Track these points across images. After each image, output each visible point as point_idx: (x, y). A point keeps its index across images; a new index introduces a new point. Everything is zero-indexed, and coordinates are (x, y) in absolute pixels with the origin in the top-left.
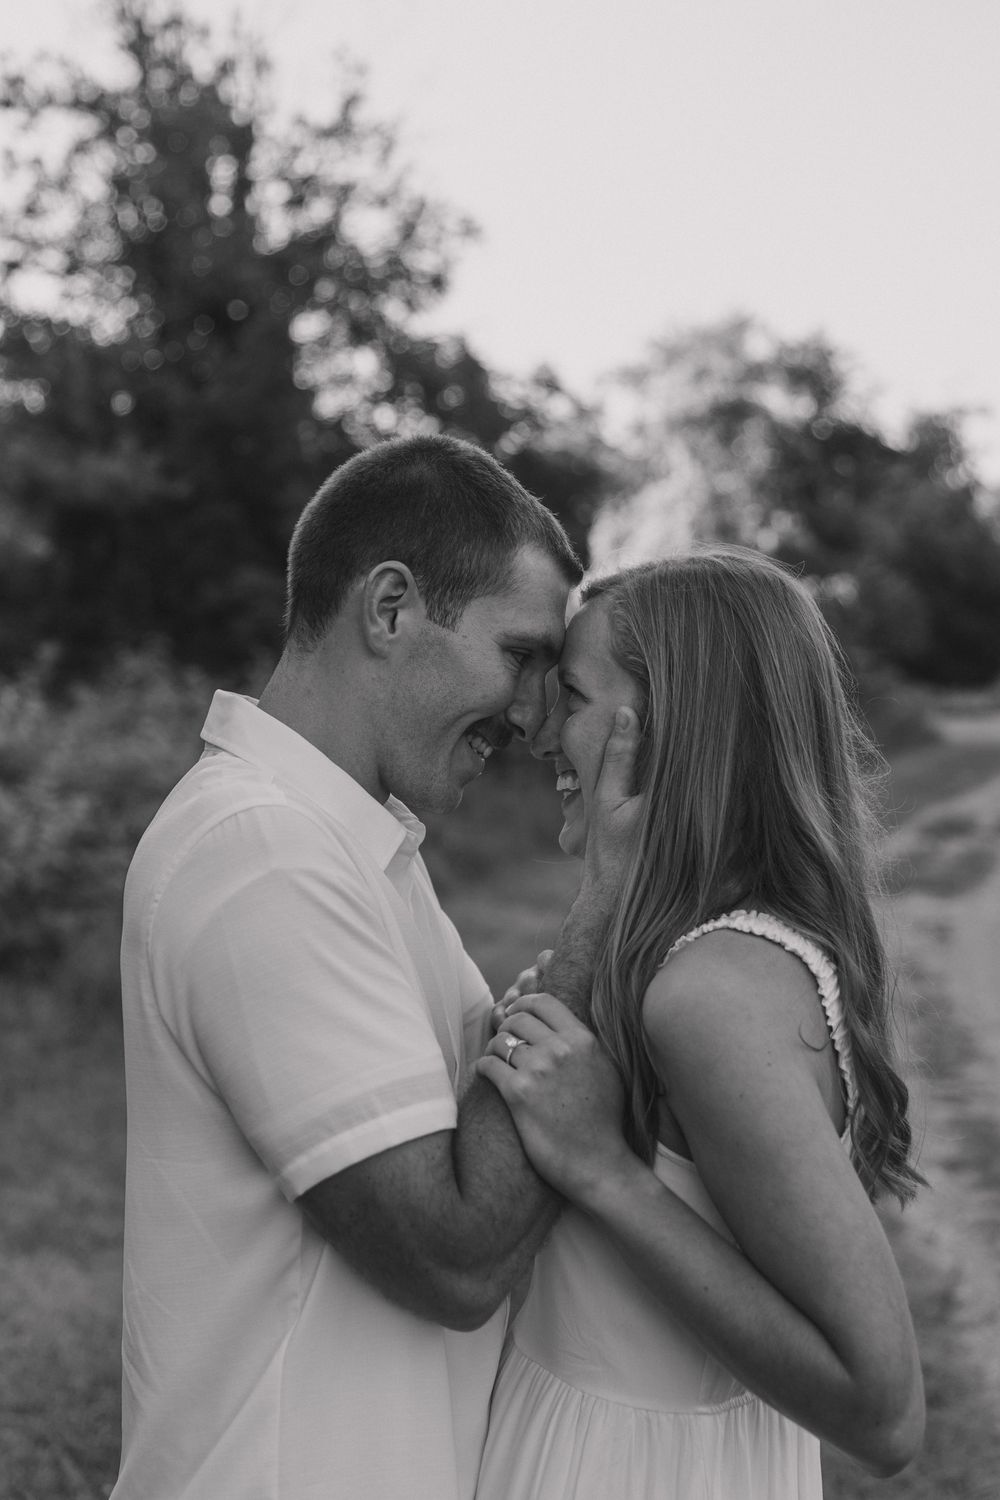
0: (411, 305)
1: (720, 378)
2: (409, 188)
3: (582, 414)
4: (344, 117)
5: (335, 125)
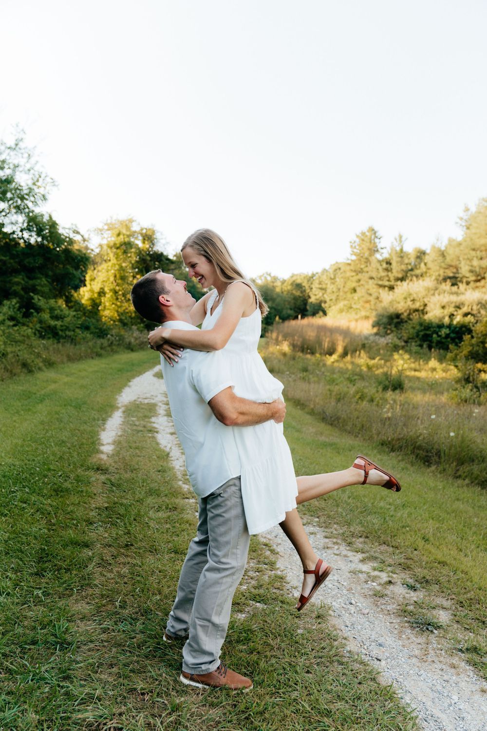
0: (35, 203)
1: (124, 235)
2: (36, 168)
3: (84, 240)
4: (17, 145)
5: (13, 146)
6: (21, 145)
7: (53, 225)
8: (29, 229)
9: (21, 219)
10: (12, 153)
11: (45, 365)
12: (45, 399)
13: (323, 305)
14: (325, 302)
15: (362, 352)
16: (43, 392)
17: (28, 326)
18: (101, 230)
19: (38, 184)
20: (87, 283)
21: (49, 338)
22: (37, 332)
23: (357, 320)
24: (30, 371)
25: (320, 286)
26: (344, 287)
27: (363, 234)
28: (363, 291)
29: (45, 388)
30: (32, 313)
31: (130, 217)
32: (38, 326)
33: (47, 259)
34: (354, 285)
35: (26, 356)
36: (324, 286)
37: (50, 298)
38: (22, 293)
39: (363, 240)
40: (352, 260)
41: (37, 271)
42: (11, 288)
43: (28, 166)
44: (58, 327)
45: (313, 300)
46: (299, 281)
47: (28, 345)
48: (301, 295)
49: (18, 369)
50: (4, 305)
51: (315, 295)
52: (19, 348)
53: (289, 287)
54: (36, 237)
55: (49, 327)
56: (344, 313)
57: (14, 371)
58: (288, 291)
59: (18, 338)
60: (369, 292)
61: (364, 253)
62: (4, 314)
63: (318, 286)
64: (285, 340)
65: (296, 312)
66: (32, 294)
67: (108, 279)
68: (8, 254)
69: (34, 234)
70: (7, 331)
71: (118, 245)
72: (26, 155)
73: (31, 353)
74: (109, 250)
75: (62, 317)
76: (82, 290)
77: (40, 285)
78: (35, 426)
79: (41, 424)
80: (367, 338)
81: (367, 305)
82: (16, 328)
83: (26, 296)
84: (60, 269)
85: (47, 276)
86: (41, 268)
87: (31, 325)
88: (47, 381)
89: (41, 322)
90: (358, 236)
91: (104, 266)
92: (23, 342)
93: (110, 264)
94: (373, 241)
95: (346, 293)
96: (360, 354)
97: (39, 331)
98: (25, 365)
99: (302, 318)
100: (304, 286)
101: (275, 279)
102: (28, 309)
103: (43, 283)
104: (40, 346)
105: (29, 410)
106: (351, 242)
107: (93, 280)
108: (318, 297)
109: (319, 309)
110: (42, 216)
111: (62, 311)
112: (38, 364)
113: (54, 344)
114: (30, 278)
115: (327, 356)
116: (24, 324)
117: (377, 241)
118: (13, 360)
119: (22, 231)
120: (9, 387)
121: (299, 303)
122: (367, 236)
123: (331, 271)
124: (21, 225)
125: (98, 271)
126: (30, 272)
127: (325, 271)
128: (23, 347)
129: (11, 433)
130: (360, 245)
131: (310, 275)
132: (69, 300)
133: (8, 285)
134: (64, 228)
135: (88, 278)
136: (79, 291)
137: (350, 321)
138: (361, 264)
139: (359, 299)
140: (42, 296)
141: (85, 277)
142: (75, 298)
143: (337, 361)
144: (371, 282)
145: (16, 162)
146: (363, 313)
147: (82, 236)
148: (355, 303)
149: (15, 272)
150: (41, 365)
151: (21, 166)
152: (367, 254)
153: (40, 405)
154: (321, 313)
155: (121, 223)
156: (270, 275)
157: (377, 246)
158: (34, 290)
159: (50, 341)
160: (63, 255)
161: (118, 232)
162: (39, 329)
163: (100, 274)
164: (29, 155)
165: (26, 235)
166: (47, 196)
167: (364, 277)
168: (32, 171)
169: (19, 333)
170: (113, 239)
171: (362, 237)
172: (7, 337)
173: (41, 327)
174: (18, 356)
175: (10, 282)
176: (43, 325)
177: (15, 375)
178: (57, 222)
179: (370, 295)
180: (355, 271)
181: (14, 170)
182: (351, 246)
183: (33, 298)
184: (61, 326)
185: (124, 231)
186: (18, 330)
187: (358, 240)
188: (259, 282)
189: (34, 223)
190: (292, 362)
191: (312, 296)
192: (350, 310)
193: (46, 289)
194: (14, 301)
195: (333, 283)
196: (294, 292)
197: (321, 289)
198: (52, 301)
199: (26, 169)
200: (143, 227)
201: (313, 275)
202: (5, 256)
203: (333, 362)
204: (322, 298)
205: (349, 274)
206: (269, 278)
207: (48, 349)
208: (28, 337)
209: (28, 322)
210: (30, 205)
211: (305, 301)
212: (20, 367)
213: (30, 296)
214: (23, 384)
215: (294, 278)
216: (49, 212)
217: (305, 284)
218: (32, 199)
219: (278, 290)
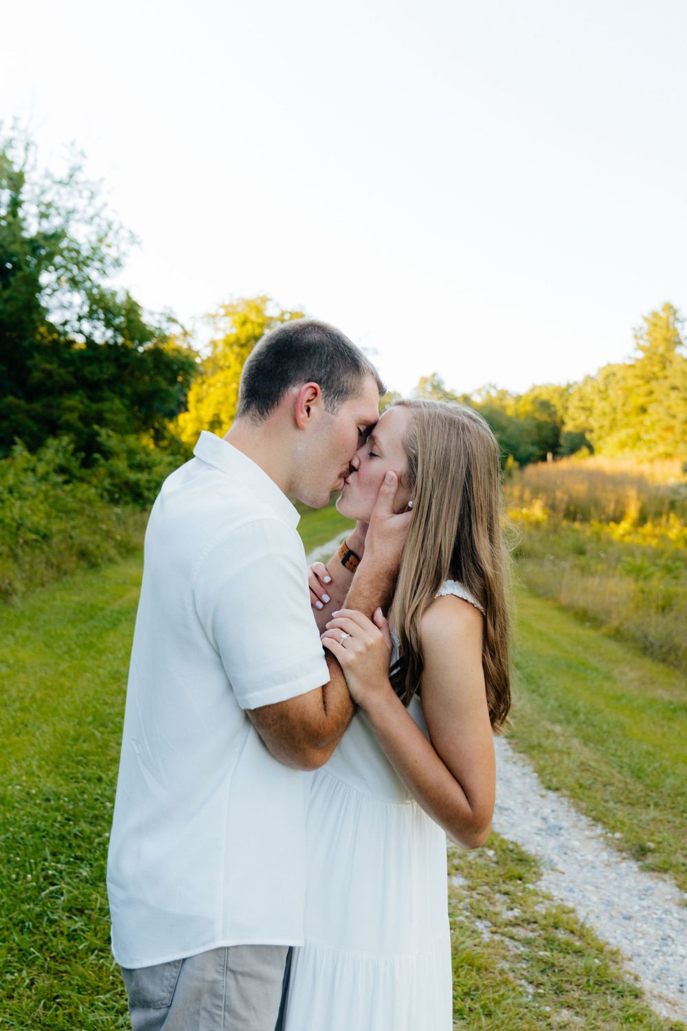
0: (104, 273)
1: (253, 323)
2: (104, 214)
3: (185, 334)
4: (71, 176)
5: (66, 179)
6: (80, 177)
7: (132, 309)
8: (91, 315)
9: (78, 300)
10: (64, 191)
11: (120, 553)
12: (120, 621)
13: (588, 436)
14: (591, 431)
15: (672, 516)
16: (116, 607)
17: (89, 483)
18: (214, 317)
19: (109, 240)
20: (191, 406)
21: (127, 503)
22: (105, 494)
23: (651, 461)
24: (94, 566)
25: (582, 404)
26: (624, 404)
27: (655, 314)
28: (662, 410)
29: (120, 597)
30: (96, 460)
31: (261, 295)
32: (107, 482)
33: (123, 367)
34: (641, 400)
35: (86, 538)
36: (588, 404)
37: (127, 433)
38: (80, 425)
39: (655, 325)
40: (637, 360)
41: (105, 387)
42: (59, 417)
43: (90, 211)
44: (142, 483)
45: (569, 427)
46: (545, 397)
47: (89, 516)
48: (548, 420)
49: (71, 563)
50: (47, 447)
51: (574, 419)
52: (72, 523)
53: (529, 408)
54: (103, 329)
55: (127, 483)
56: (627, 450)
57: (64, 567)
58: (527, 415)
59: (71, 503)
60: (672, 411)
61: (657, 347)
62: (48, 463)
63: (577, 404)
64: (537, 498)
65: (541, 448)
66: (96, 427)
67: (227, 398)
68: (55, 359)
69: (100, 324)
70: (52, 493)
71: (243, 341)
72: (86, 194)
73: (95, 532)
74: (228, 351)
75: (150, 464)
76: (183, 418)
77: (111, 411)
78: (104, 685)
79: (114, 678)
80: (675, 491)
81: (669, 436)
82: (68, 488)
83: (86, 430)
84: (145, 383)
85: (122, 395)
86: (112, 382)
87: (94, 481)
88: (124, 583)
89: (112, 475)
90: (646, 319)
91: (220, 376)
92: (80, 512)
93: (230, 373)
94: (671, 327)
95: (627, 414)
96: (668, 520)
97: (108, 491)
98: (83, 554)
99: (554, 459)
100: (554, 406)
101: (504, 394)
102: (89, 454)
103: (115, 406)
104: (109, 519)
105: (92, 645)
106: (634, 329)
107: (199, 401)
108: (578, 422)
109: (580, 443)
110: (114, 294)
111: (148, 454)
112: (107, 551)
113: (134, 513)
114: (93, 400)
115: (612, 524)
116: (82, 480)
117: (678, 325)
118: (63, 546)
119: (80, 318)
120: (54, 599)
121: (546, 433)
122: (660, 318)
123: (600, 379)
124: (77, 310)
125: (210, 386)
126: (93, 388)
127: (589, 379)
128: (80, 520)
129: (55, 704)
130: (649, 334)
131: (564, 385)
132: (158, 436)
133: (55, 413)
134: (152, 314)
135: (192, 397)
136: (177, 421)
137: (641, 462)
138: (653, 365)
139: (653, 424)
140: (114, 430)
141: (186, 395)
142: (169, 432)
143: (629, 533)
144: (674, 394)
145: (70, 205)
146: (662, 448)
147: (182, 327)
148: (647, 432)
149: (68, 389)
150: (112, 552)
151: (78, 212)
152: (661, 349)
153: (112, 634)
154: (585, 451)
155: (248, 303)
156: (494, 387)
157: (677, 335)
158: (101, 420)
159: (129, 508)
160: (150, 360)
161: (242, 319)
162: (108, 487)
163: (212, 390)
164: (92, 193)
165: (86, 326)
166: (124, 261)
167: (659, 387)
168: (96, 220)
169: (74, 497)
170: (234, 331)
171: (654, 320)
172: (52, 506)
173: (113, 485)
174: (71, 537)
175: (59, 407)
176: (117, 481)
177: (65, 573)
178: (140, 304)
179: (674, 417)
180: (643, 377)
181: (67, 221)
182: (635, 336)
183: (97, 434)
184: (148, 481)
185: (253, 317)
186: (72, 491)
187: (646, 326)
188: (478, 400)
189: (101, 306)
190: (552, 537)
191: (567, 419)
192: (639, 444)
193: (121, 418)
194: (65, 440)
195: (604, 399)
196: (538, 415)
197: (584, 409)
198: (131, 439)
199: (87, 217)
200: (284, 310)
201: (569, 386)
202: (51, 363)
203: (623, 536)
204: (586, 425)
205: (631, 382)
206: (493, 393)
207: (125, 523)
208: (90, 502)
209: (91, 475)
210: (94, 275)
211: (556, 430)
212: (74, 558)
213: (93, 430)
214: (81, 590)
215: (536, 392)
216: (126, 286)
217: (556, 401)
218: (97, 264)
219: (510, 412)
